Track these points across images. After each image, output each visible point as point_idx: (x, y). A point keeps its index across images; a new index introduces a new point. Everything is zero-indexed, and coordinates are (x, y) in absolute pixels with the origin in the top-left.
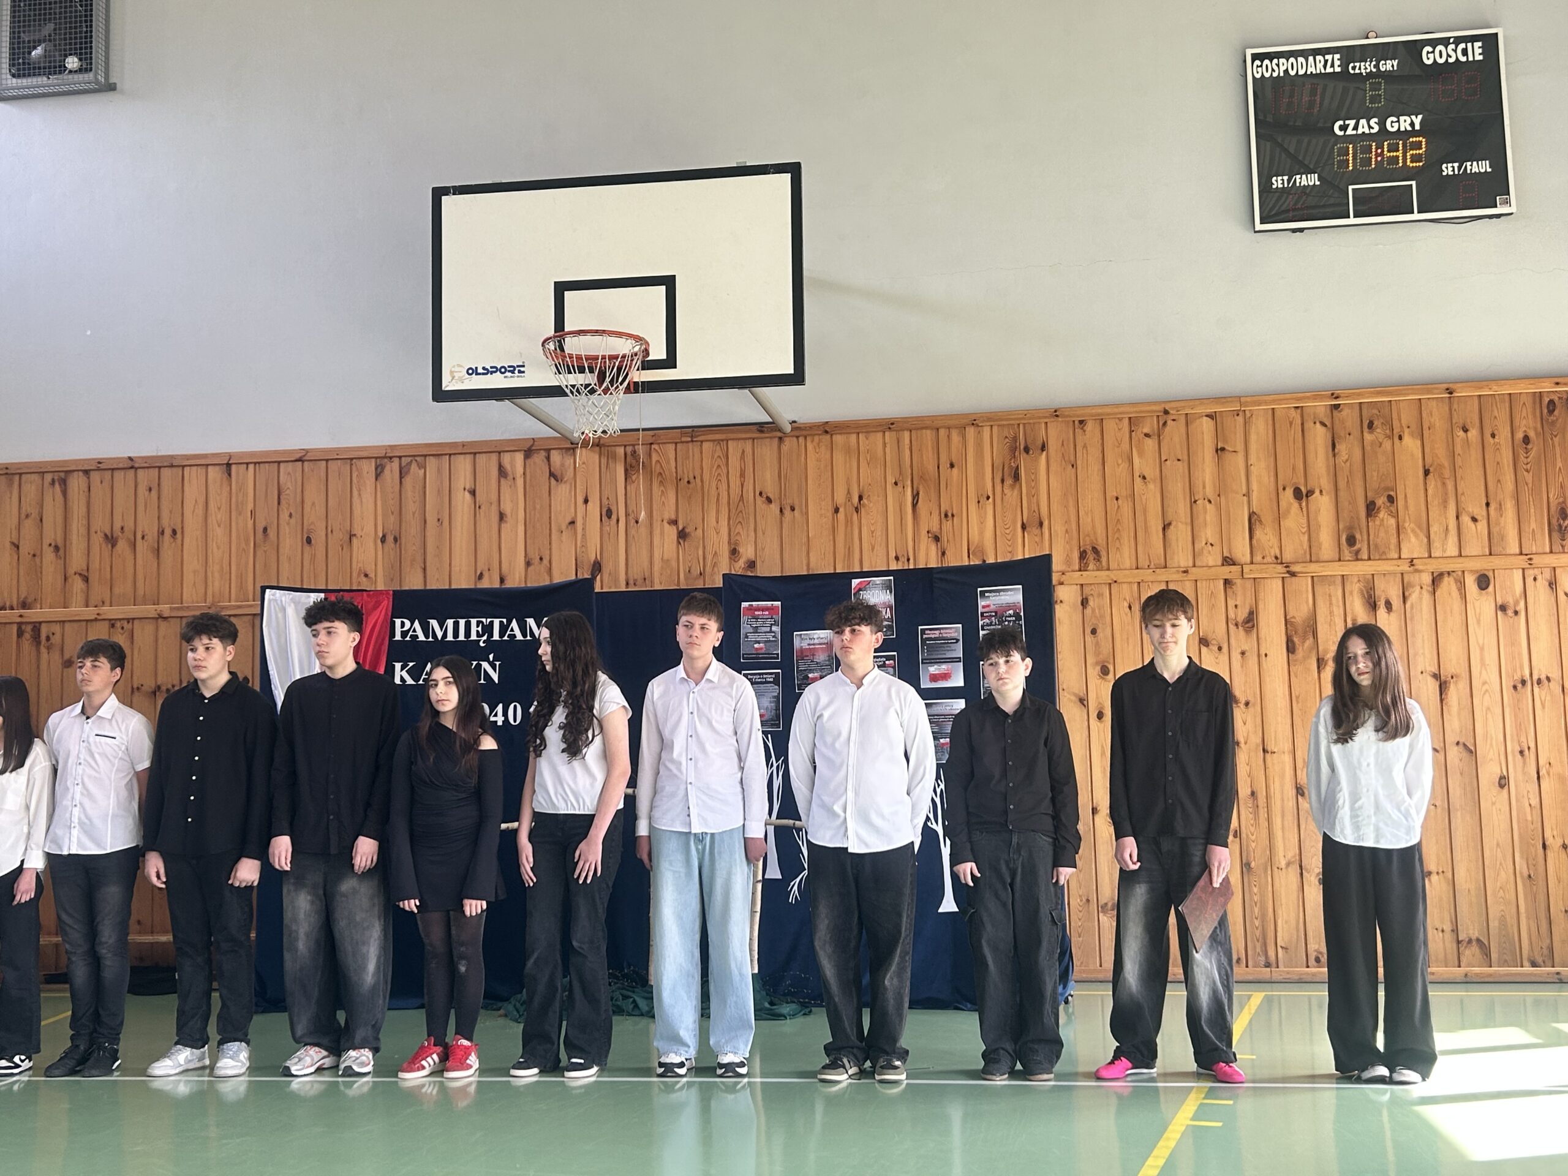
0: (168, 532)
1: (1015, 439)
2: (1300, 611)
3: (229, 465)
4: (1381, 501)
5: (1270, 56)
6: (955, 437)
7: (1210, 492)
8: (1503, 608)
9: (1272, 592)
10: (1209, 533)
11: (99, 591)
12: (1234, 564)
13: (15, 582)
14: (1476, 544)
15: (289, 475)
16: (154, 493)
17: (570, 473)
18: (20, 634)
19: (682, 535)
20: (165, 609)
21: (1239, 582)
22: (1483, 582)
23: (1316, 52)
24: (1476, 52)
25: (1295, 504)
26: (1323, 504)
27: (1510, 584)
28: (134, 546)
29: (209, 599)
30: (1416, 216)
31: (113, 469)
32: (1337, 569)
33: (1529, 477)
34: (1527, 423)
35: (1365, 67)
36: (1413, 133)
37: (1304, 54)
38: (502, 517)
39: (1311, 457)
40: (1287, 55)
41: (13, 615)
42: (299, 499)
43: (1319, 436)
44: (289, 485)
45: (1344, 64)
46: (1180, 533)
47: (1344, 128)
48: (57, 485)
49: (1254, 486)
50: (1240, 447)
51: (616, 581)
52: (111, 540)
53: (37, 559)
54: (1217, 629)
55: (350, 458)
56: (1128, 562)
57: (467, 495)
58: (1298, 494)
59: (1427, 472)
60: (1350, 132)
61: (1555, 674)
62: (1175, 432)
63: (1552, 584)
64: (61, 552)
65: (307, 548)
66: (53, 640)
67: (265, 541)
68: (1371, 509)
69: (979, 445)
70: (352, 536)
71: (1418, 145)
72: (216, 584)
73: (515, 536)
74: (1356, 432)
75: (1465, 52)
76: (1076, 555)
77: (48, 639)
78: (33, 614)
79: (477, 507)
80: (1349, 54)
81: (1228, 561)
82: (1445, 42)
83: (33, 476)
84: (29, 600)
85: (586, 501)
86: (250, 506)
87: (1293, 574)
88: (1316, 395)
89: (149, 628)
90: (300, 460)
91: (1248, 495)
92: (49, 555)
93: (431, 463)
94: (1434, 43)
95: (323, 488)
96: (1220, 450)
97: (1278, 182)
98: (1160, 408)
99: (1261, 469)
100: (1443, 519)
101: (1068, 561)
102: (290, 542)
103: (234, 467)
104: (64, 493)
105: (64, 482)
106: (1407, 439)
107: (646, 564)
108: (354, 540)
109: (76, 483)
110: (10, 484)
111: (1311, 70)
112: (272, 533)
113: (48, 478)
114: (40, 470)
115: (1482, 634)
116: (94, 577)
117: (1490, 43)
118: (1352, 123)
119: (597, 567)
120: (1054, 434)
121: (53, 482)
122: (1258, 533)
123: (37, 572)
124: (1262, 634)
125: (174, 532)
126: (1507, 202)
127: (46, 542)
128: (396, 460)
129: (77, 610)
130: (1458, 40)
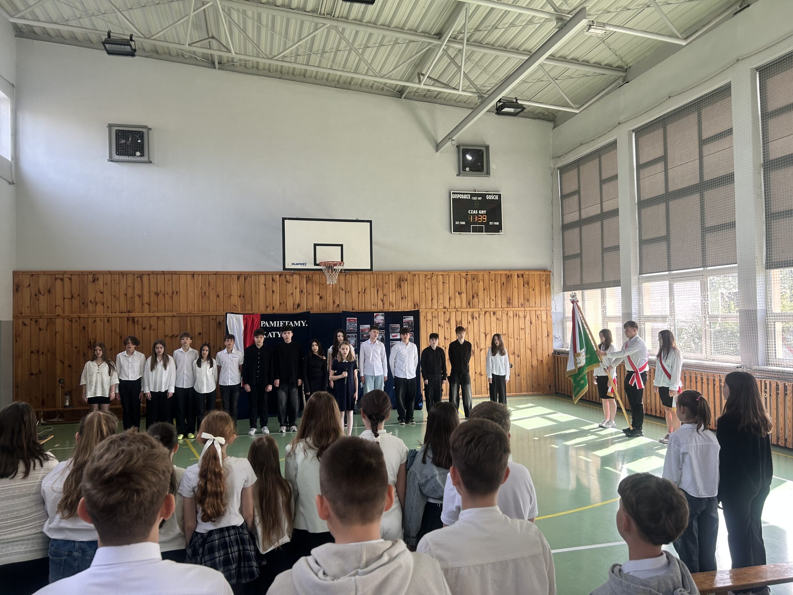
0: (175, 292)
1: (400, 278)
2: (459, 319)
3: (193, 275)
4: (475, 296)
5: (456, 193)
6: (387, 276)
7: (441, 292)
8: (498, 319)
9: (453, 315)
10: (441, 301)
11: (153, 308)
12: (446, 308)
13: (126, 305)
14: (493, 305)
15: (212, 279)
16: (170, 281)
17: (291, 281)
18: (128, 320)
19: (321, 298)
20: (175, 314)
21: (447, 312)
22: (494, 313)
23: (465, 194)
24: (497, 198)
25: (458, 295)
26: (464, 295)
27: (499, 314)
28: (164, 296)
29: (188, 311)
30: (484, 233)
31: (157, 274)
32: (467, 310)
33: (503, 291)
34: (504, 280)
35: (475, 198)
36: (484, 214)
37: (463, 194)
38: (273, 291)
39: (462, 285)
40: (459, 194)
41: (126, 315)
42: (215, 284)
43: (464, 281)
44: (212, 281)
45: (471, 197)
46: (435, 301)
47: (470, 212)
48: (139, 278)
49: (450, 291)
50: (448, 282)
51: (304, 309)
52: (157, 294)
53: (133, 299)
54: (442, 322)
55: (229, 274)
56: (424, 307)
57: (263, 285)
58: (459, 292)
59: (484, 290)
60: (472, 213)
61: (507, 333)
62: (434, 278)
63: (507, 314)
64: (141, 297)
65: (218, 298)
66: (139, 322)
67: (205, 296)
68: (473, 297)
69: (392, 279)
70: (231, 295)
71: (484, 217)
72: (190, 307)
73: (277, 297)
74: (471, 280)
75: (495, 197)
76: (413, 305)
77: (137, 321)
78: (132, 315)
79: (266, 289)
80: (472, 195)
81: (444, 308)
82: (491, 194)
83: (131, 275)
84: (131, 310)
85: (296, 288)
86: (200, 286)
87: (458, 311)
88: (463, 271)
89: (170, 319)
90: (215, 274)
91: (449, 293)
92: (137, 298)
93: (253, 277)
94: (489, 194)
95: (222, 283)
96: (443, 283)
97: (457, 223)
98: (431, 273)
99: (452, 286)
100: (487, 300)
101: (411, 307)
102: (213, 297)
103: (195, 276)
104: (141, 280)
105: (141, 277)
106: (481, 282)
107: (311, 304)
108: (231, 296)
109: (145, 278)
110: (123, 277)
111: (464, 198)
112: (207, 293)
113: (136, 276)
114: (133, 273)
115: (494, 325)
116: (152, 305)
117: (500, 196)
118: (472, 211)
119: (299, 305)
120: (409, 277)
121: (138, 277)
122: (451, 301)
123: (133, 303)
124: (451, 324)
125: (177, 292)
126: (502, 232)
127: (136, 294)
128: (243, 276)
129: (146, 313)
130: (494, 194)
